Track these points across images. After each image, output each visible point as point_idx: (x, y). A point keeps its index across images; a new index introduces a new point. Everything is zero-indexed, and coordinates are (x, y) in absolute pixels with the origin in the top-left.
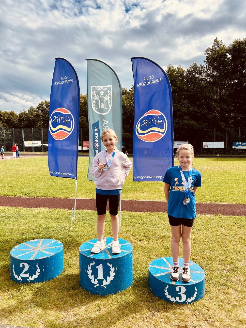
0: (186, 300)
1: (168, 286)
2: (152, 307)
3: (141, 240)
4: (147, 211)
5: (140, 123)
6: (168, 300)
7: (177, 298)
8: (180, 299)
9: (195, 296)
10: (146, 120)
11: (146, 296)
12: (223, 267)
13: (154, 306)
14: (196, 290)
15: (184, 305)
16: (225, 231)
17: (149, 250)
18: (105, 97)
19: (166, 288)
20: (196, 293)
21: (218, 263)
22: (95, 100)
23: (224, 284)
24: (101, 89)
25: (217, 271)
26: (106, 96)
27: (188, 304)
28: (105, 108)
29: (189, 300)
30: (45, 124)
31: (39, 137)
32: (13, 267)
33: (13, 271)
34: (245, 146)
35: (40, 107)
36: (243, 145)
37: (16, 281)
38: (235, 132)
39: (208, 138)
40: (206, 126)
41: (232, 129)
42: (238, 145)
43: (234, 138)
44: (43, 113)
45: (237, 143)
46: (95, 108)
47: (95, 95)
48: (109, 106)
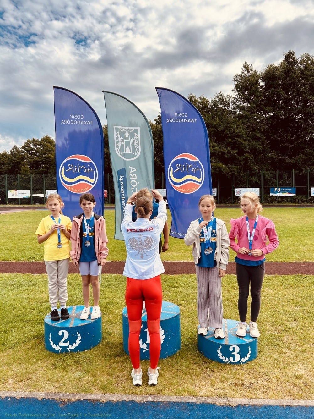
0: (241, 360)
1: (221, 347)
2: (206, 369)
3: (180, 305)
4: (181, 274)
5: (172, 168)
6: (221, 361)
7: (231, 359)
8: (234, 360)
9: (249, 356)
10: (179, 165)
11: (198, 359)
12: (274, 328)
13: (208, 368)
14: (250, 349)
15: (239, 365)
16: (271, 292)
17: (191, 314)
19: (219, 348)
20: (250, 352)
21: (268, 324)
22: (119, 143)
23: (277, 344)
24: (126, 130)
25: (267, 332)
26: (132, 139)
27: (243, 363)
28: (131, 153)
29: (243, 360)
30: (33, 169)
31: (28, 185)
32: (50, 336)
33: (50, 340)
34: (285, 192)
35: (27, 146)
36: (283, 192)
37: (54, 351)
38: (272, 176)
39: (240, 183)
40: (237, 169)
41: (268, 172)
42: (277, 192)
43: (272, 184)
44: (30, 154)
45: (276, 189)
46: (120, 153)
47: (119, 136)
48: (136, 152)
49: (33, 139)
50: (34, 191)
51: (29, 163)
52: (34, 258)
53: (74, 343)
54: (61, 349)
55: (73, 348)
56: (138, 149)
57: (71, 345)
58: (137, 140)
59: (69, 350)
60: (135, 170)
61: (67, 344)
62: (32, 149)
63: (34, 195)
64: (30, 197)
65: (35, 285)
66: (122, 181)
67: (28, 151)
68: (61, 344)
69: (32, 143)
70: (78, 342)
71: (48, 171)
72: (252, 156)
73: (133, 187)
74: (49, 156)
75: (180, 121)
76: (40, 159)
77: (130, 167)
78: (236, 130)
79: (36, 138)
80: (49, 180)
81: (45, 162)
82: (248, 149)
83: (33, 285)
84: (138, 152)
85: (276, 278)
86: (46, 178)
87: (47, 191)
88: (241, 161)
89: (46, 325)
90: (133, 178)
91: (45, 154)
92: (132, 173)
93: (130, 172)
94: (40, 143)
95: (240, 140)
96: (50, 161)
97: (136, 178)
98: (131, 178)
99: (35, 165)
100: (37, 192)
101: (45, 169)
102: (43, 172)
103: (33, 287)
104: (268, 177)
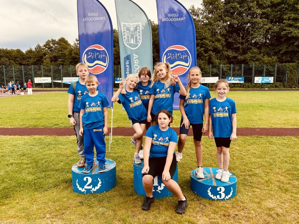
0: (225, 197)
1: (211, 188)
5: (165, 56)
6: (211, 198)
7: (218, 196)
8: (220, 197)
9: (231, 194)
10: (171, 54)
11: (192, 197)
13: (201, 203)
14: (232, 189)
15: (224, 201)
16: (238, 148)
18: (134, 33)
19: (209, 189)
20: (232, 191)
22: (126, 35)
24: (131, 26)
26: (136, 32)
27: (227, 200)
28: (135, 43)
29: (227, 197)
30: (52, 62)
31: (49, 74)
32: (77, 181)
33: (77, 184)
34: (237, 80)
35: (47, 44)
36: (235, 80)
37: (80, 192)
38: (228, 69)
39: (205, 73)
40: (203, 63)
41: (225, 66)
42: (231, 80)
43: (227, 74)
44: (50, 51)
45: (230, 78)
46: (126, 43)
47: (126, 30)
48: (138, 42)
49: (52, 39)
50: (54, 78)
51: (49, 57)
52: (58, 125)
53: (96, 187)
54: (86, 191)
55: (95, 190)
56: (140, 39)
57: (93, 188)
58: (139, 32)
59: (93, 192)
60: (137, 56)
61: (90, 187)
62: (52, 47)
63: (54, 81)
64: (51, 82)
65: (61, 144)
66: (128, 65)
67: (49, 48)
68: (86, 187)
69: (51, 43)
70: (99, 185)
71: (64, 63)
72: (214, 53)
73: (136, 70)
74: (65, 53)
75: (172, 20)
76: (57, 54)
77: (134, 54)
78: (204, 34)
79: (54, 39)
80: (65, 70)
81: (61, 57)
82: (211, 48)
83: (59, 144)
84: (139, 41)
85: (240, 139)
86: (63, 69)
87: (63, 78)
88: (206, 57)
89: (73, 173)
90: (136, 63)
91: (61, 51)
92: (135, 59)
93: (134, 58)
94: (57, 43)
95: (206, 41)
96: (65, 56)
97: (138, 63)
98: (134, 63)
99: (55, 59)
100: (56, 79)
101: (61, 62)
102: (60, 64)
103: (59, 146)
104: (225, 69)
